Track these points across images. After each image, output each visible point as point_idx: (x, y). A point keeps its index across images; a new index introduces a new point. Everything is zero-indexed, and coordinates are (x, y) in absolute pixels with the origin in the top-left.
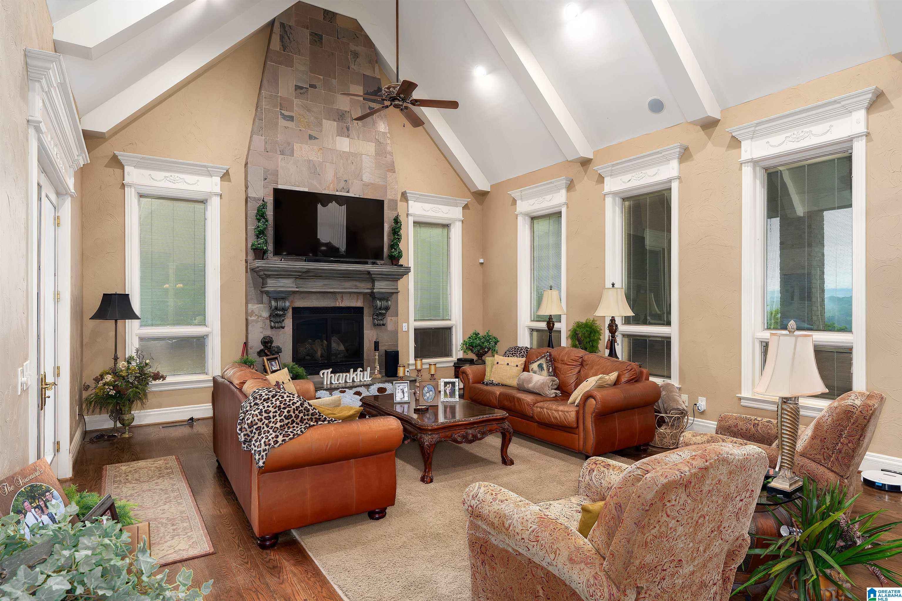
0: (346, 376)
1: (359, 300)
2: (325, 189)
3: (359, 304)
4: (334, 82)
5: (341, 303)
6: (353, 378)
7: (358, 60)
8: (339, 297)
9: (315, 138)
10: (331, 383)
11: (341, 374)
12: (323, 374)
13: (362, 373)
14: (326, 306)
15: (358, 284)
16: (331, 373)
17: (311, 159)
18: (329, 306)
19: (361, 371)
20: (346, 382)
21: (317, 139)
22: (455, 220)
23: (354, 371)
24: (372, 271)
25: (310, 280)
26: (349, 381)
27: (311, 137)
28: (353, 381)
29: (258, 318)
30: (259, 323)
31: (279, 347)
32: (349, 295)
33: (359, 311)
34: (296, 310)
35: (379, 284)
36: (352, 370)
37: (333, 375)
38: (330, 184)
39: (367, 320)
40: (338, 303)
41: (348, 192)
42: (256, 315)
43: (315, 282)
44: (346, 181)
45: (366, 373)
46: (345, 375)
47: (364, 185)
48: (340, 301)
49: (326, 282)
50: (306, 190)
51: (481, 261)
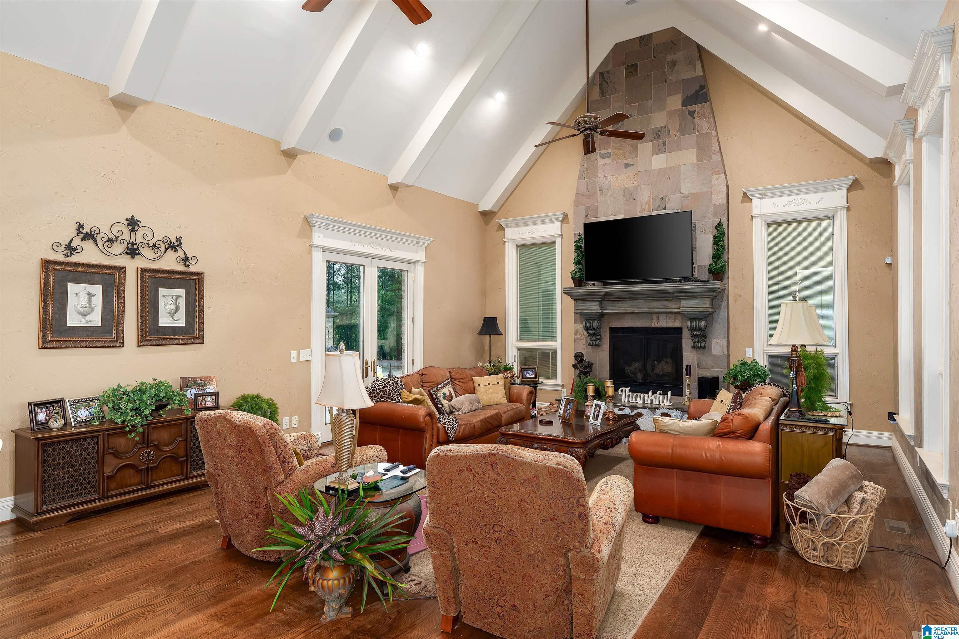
0: (644, 397)
1: (677, 320)
2: (640, 212)
3: (677, 324)
4: (650, 103)
5: (656, 323)
6: (652, 400)
7: (676, 68)
8: (654, 317)
9: (631, 165)
10: (629, 401)
11: (639, 394)
12: (622, 391)
13: (661, 396)
14: (641, 326)
15: (666, 303)
16: (630, 391)
17: (626, 186)
18: (644, 326)
19: (660, 394)
20: (644, 402)
21: (633, 165)
22: (836, 209)
23: (653, 393)
24: (670, 289)
25: (619, 302)
26: (648, 402)
27: (627, 166)
28: (652, 403)
29: (582, 336)
30: (582, 341)
31: (590, 362)
32: (665, 315)
33: (678, 331)
34: (613, 331)
35: (687, 302)
36: (651, 392)
37: (630, 393)
38: (646, 205)
39: (687, 342)
40: (653, 323)
41: (665, 209)
42: (580, 334)
43: (622, 303)
44: (662, 198)
45: (666, 396)
46: (642, 395)
47: (683, 197)
48: (655, 321)
49: (633, 303)
50: (621, 217)
51: (888, 260)
